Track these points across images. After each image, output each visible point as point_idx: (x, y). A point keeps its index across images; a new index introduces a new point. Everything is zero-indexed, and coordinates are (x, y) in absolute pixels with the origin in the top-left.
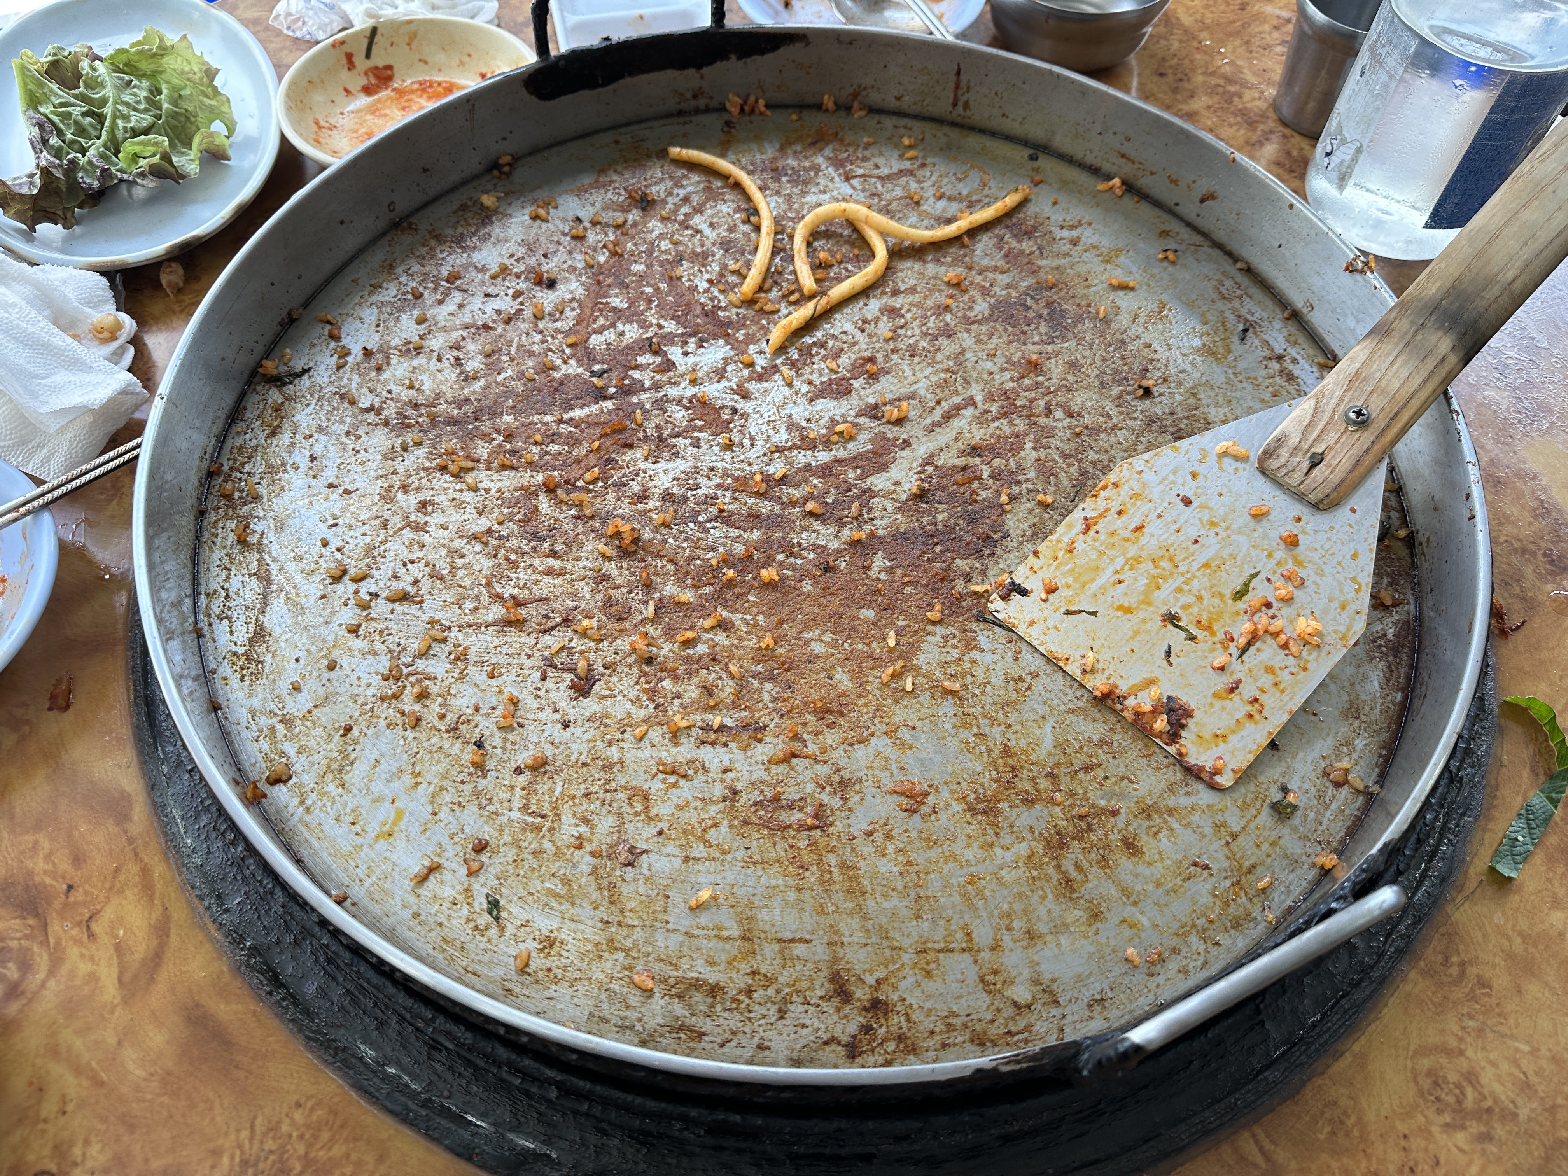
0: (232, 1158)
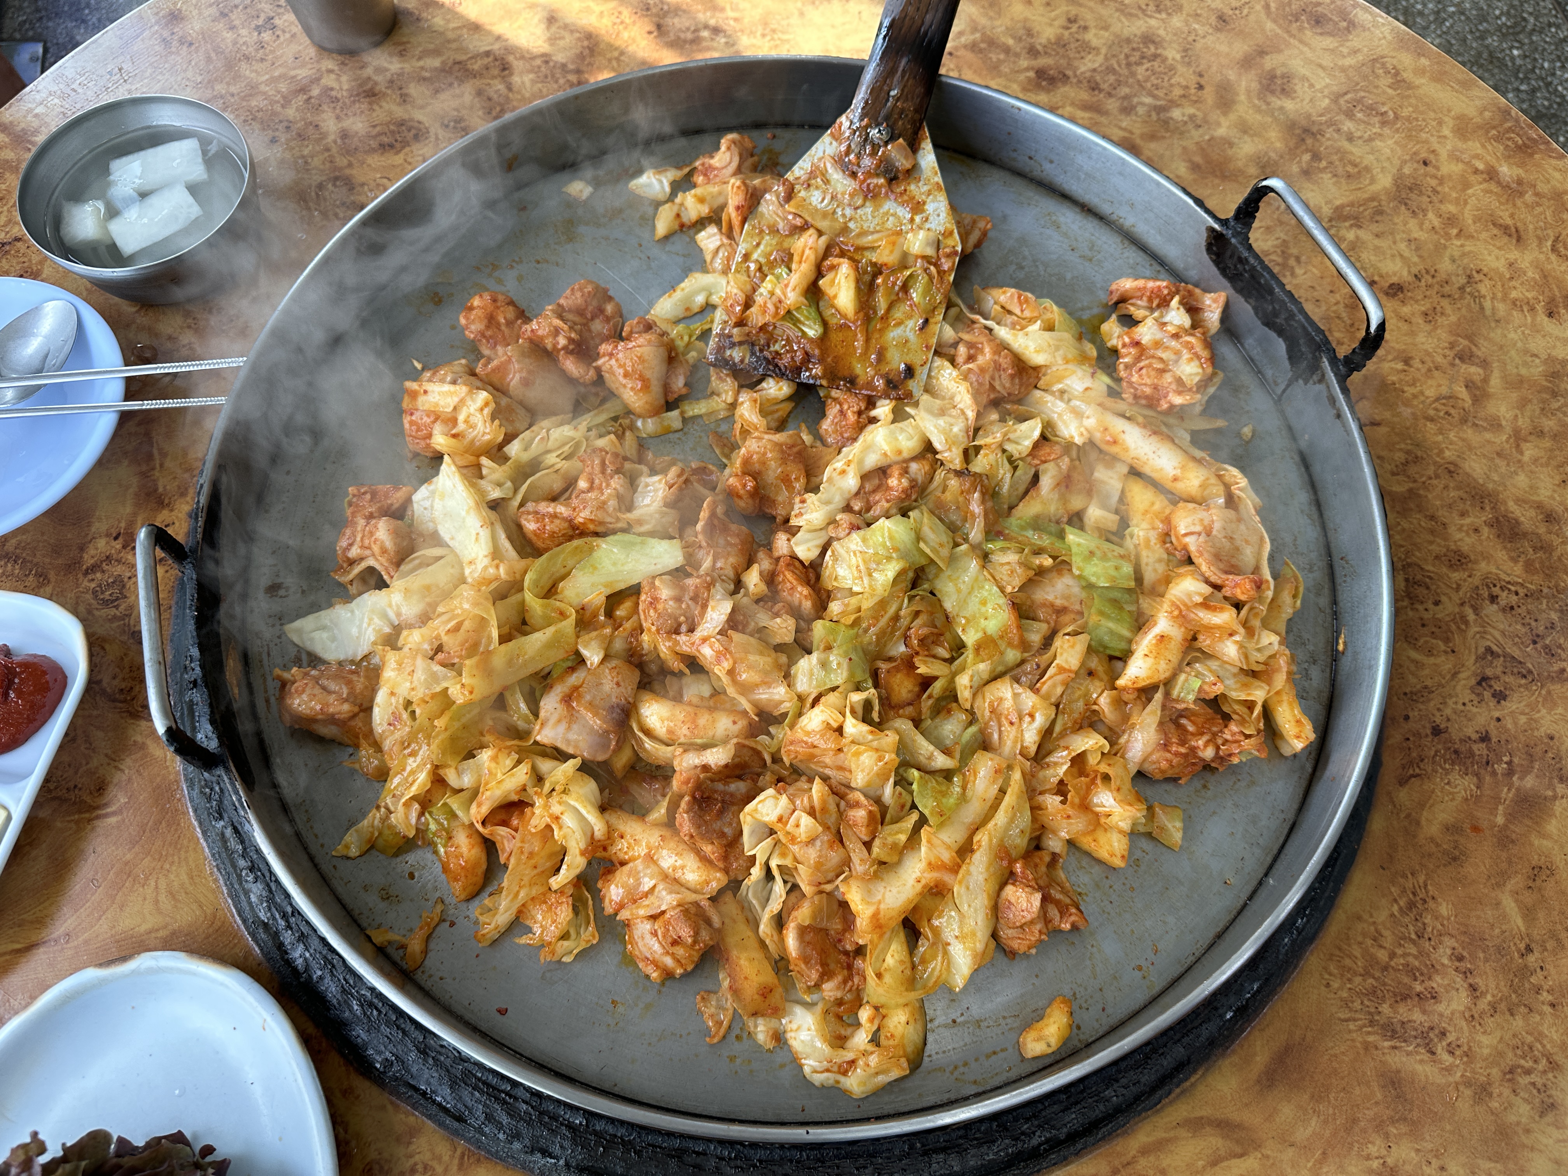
0: (1369, 1033)
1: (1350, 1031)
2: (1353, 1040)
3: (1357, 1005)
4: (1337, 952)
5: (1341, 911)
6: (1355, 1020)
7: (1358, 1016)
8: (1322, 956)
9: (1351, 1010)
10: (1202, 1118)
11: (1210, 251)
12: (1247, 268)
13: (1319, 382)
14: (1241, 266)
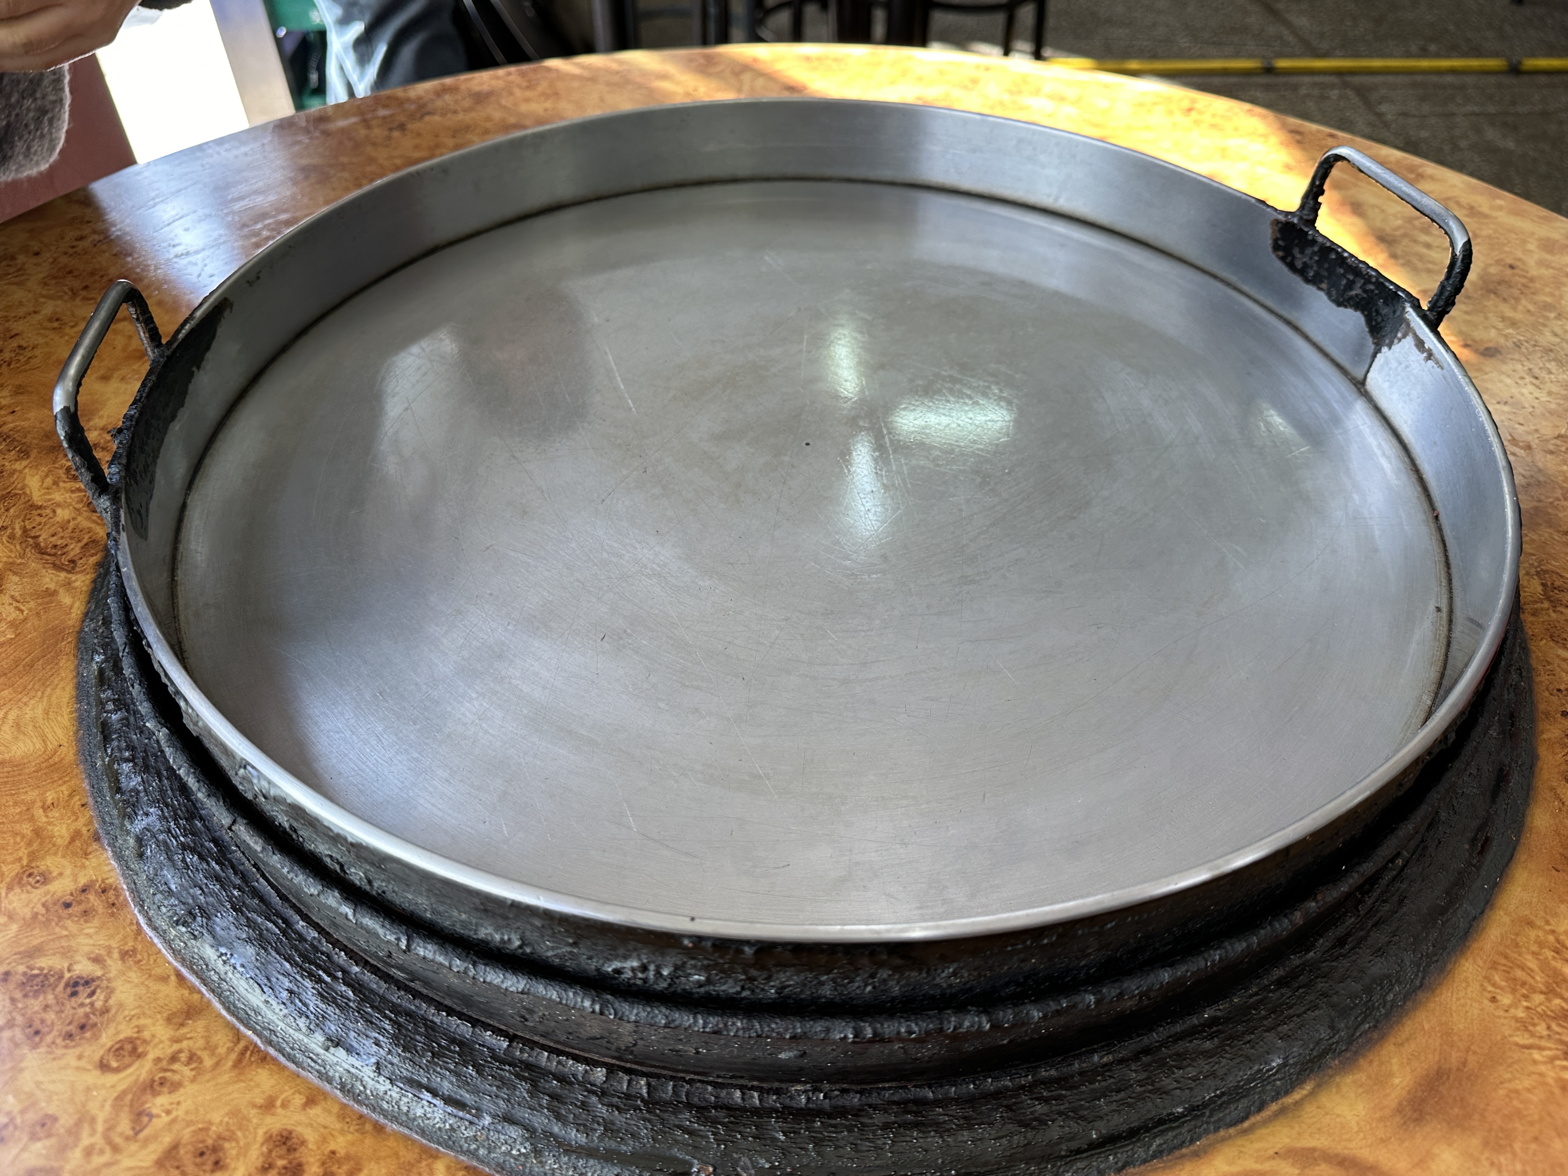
1: (1535, 1062)
2: (1541, 1075)
3: (1541, 1029)
4: (1503, 961)
5: (1501, 913)
6: (1541, 1048)
7: (1543, 1043)
8: (1480, 963)
9: (1532, 1035)
10: (1314, 1150)
11: (1276, 247)
12: (1316, 249)
13: (1404, 336)
14: (1308, 251)
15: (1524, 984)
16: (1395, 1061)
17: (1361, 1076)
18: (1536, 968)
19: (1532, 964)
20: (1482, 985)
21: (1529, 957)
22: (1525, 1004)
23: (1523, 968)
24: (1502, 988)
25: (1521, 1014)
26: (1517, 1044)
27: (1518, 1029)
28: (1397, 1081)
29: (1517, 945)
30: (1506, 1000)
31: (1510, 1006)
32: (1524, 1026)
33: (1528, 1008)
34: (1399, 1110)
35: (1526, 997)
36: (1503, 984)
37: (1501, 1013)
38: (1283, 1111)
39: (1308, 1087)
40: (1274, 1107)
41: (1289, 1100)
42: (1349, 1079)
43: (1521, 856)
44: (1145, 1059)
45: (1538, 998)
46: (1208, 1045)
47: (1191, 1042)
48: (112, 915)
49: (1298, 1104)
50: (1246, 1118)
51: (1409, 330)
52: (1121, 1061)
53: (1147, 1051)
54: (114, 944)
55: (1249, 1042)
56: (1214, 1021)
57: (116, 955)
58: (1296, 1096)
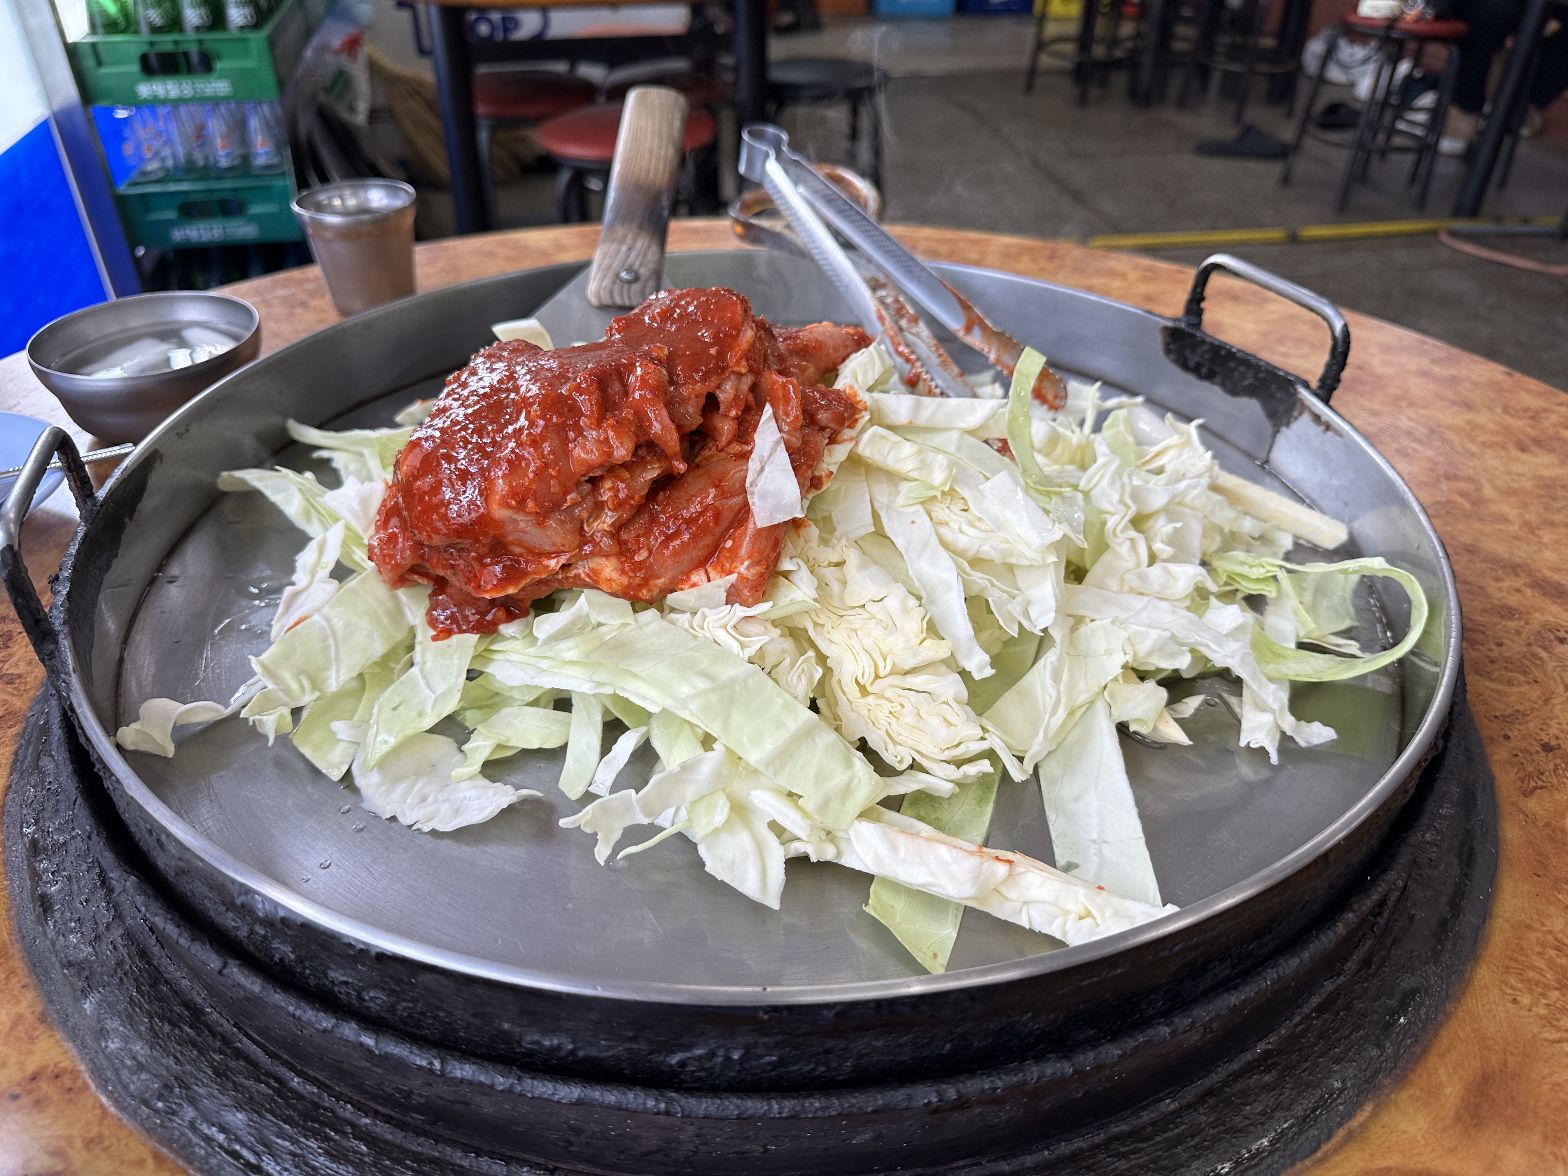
5: (1500, 920)
8: (1494, 969)
9: (1559, 1029)
11: (1168, 351)
12: (1205, 348)
13: (1301, 414)
14: (1199, 351)
15: (1538, 983)
16: (1441, 1071)
17: (1414, 1091)
18: (1545, 968)
19: (1540, 963)
20: (1501, 990)
21: (1535, 957)
22: (1544, 1001)
23: (1533, 968)
24: (1520, 990)
25: (1543, 1011)
26: (1547, 1040)
27: (1544, 1026)
28: (1448, 1091)
29: (1522, 949)
30: (1526, 1000)
31: (1531, 1005)
32: (1549, 1022)
33: (1547, 1005)
34: (1458, 1119)
35: (1543, 995)
36: (1519, 985)
37: (1524, 1013)
38: (1350, 1136)
39: (1368, 1108)
40: (1341, 1133)
41: (1354, 1124)
42: (1404, 1095)
43: (1504, 867)
44: (1211, 1101)
45: (1554, 995)
46: (1267, 1078)
47: (1250, 1077)
48: (70, 1101)
49: (1364, 1126)
50: (1318, 1148)
51: (1304, 407)
52: (1189, 1106)
53: (1210, 1093)
54: (75, 1132)
55: (1305, 1070)
56: (1267, 1054)
57: (79, 1144)
58: (1361, 1117)
